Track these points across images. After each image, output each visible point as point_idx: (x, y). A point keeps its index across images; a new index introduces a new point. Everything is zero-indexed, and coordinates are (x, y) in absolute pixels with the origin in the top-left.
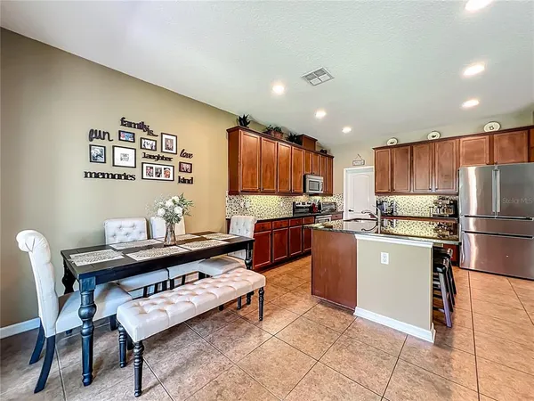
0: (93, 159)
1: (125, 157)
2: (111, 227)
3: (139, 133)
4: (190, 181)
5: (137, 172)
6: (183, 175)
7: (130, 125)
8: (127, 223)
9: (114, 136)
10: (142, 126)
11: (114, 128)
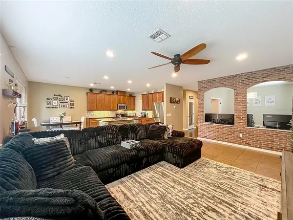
0: (48, 104)
1: (55, 103)
2: (51, 119)
3: (59, 97)
4: (74, 108)
5: (58, 106)
6: (71, 106)
7: (56, 95)
8: (55, 118)
9: (52, 98)
10: (59, 95)
11: (52, 97)
